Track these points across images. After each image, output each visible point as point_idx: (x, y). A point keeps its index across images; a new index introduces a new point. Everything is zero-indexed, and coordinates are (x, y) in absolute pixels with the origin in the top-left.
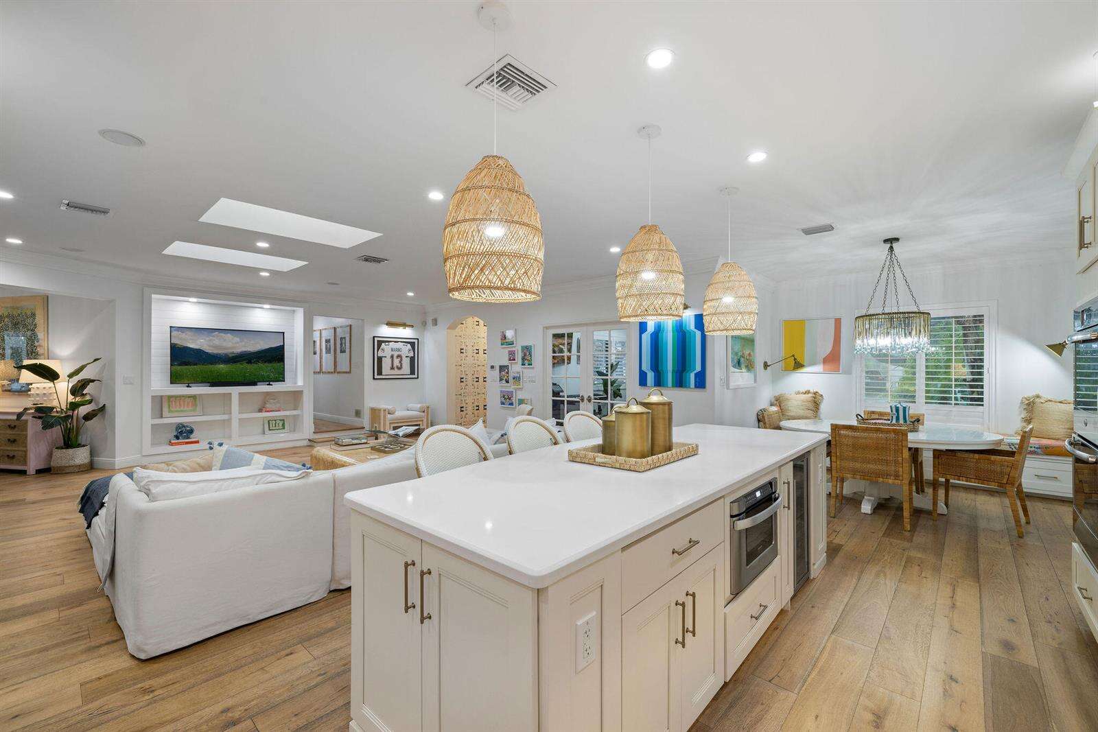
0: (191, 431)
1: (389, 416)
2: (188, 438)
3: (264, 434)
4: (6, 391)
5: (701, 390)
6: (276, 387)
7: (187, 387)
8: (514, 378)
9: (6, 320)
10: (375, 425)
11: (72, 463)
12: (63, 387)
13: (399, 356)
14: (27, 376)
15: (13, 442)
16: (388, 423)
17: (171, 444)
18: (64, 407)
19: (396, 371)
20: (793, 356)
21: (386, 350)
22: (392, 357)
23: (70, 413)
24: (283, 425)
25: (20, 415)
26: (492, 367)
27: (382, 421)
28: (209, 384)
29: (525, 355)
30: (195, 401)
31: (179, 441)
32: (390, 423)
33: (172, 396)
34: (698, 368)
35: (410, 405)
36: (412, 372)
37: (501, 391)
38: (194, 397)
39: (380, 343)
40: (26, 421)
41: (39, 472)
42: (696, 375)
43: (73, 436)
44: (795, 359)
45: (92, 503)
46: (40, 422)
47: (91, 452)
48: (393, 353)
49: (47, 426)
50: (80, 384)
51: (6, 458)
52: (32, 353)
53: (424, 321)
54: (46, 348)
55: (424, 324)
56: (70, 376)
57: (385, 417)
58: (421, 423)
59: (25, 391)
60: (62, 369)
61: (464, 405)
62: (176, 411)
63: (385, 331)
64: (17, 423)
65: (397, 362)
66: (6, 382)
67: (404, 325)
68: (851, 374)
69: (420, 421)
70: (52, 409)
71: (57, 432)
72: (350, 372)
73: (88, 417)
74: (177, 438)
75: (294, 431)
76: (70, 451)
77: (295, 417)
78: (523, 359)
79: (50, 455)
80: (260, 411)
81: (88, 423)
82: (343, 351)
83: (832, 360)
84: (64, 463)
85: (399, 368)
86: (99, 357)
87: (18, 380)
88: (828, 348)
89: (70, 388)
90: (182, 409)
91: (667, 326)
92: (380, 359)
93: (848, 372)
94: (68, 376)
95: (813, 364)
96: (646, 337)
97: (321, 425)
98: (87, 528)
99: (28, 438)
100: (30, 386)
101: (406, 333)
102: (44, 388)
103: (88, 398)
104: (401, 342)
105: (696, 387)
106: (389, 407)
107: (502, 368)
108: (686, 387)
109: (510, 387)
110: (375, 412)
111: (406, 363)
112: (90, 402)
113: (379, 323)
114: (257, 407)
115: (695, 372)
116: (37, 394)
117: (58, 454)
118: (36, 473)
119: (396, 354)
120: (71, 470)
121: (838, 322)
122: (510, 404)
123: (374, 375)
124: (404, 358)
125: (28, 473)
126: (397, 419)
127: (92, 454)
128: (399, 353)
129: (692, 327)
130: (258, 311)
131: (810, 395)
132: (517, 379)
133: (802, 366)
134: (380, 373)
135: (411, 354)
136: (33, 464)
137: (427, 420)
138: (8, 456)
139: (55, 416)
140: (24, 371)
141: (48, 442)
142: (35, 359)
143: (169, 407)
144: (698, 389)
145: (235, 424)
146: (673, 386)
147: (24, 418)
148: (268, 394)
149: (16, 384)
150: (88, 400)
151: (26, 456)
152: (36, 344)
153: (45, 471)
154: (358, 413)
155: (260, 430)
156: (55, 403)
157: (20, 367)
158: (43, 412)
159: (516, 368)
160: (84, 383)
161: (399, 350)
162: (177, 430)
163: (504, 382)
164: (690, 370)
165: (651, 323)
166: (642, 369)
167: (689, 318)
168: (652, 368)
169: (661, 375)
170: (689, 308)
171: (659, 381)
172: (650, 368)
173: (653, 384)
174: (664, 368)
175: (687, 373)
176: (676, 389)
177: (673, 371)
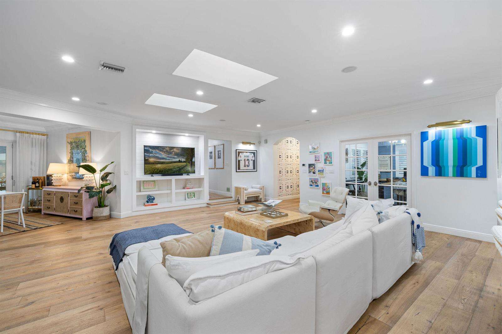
0: (154, 199)
1: (245, 191)
2: (153, 202)
3: (186, 200)
4: (73, 178)
5: (483, 179)
6: (192, 176)
7: (151, 176)
8: (319, 171)
9: (74, 144)
10: (238, 196)
11: (102, 215)
12: (98, 176)
13: (248, 160)
14: (82, 171)
15: (76, 203)
16: (245, 195)
17: (145, 205)
18: (98, 187)
19: (246, 168)
21: (242, 157)
22: (245, 160)
23: (101, 190)
24: (194, 196)
25: (79, 191)
26: (304, 165)
27: (242, 194)
28: (161, 175)
29: (327, 157)
30: (155, 183)
31: (148, 204)
32: (246, 195)
33: (145, 181)
34: (480, 163)
35: (254, 186)
36: (254, 168)
37: (310, 179)
38: (154, 181)
39: (239, 153)
40: (82, 193)
41: (87, 219)
42: (477, 169)
43: (102, 200)
45: (117, 250)
46: (88, 194)
47: (110, 209)
48: (245, 158)
49: (91, 196)
50: (105, 175)
51: (74, 211)
52: (84, 160)
53: (260, 140)
54: (90, 157)
55: (260, 143)
56: (101, 171)
57: (243, 192)
58: (260, 195)
59: (81, 178)
60: (98, 167)
61: (281, 185)
62: (146, 189)
63: (241, 147)
64: (78, 194)
65: (247, 163)
66: (74, 174)
67: (250, 143)
69: (259, 194)
70: (93, 187)
71: (95, 200)
72: (223, 168)
73: (109, 192)
74: (148, 202)
75: (199, 199)
76: (101, 209)
77: (200, 192)
78: (326, 160)
79: (92, 210)
80: (184, 188)
81: (109, 195)
82: (219, 158)
84: (99, 215)
85: (248, 166)
86: (113, 161)
87: (78, 173)
89: (101, 177)
90: (149, 187)
91: (448, 134)
92: (239, 161)
94: (100, 171)
96: (427, 145)
97: (213, 196)
98: (116, 270)
99: (83, 202)
100: (84, 176)
101: (251, 147)
102: (90, 177)
103: (108, 182)
104: (249, 152)
106: (245, 187)
107: (310, 165)
108: (467, 177)
109: (317, 176)
110: (238, 190)
111: (251, 163)
112: (110, 184)
113: (238, 143)
114: (182, 186)
115: (477, 166)
116: (87, 180)
117: (96, 210)
118: (86, 220)
119: (246, 158)
120: (102, 218)
122: (316, 186)
123: (236, 170)
124: (250, 161)
125: (83, 220)
126: (249, 193)
127: (110, 210)
128: (248, 158)
129: (473, 134)
130: (182, 137)
132: (321, 171)
134: (239, 169)
135: (254, 159)
136: (85, 215)
137: (263, 193)
138: (74, 210)
139: (94, 191)
140: (81, 168)
141: (91, 204)
142: (86, 162)
143: (144, 187)
144: (479, 178)
145: (174, 195)
146: (453, 176)
147: (81, 192)
148: (187, 180)
149: (78, 175)
150: (108, 183)
151: (82, 210)
152: (86, 155)
153: (90, 219)
154: (228, 190)
155: (183, 198)
156: (94, 185)
157: (79, 167)
158: (89, 189)
159: (320, 166)
160: (107, 174)
161: (248, 157)
162: (148, 198)
163: (312, 173)
164: (471, 165)
165: (432, 133)
166: (424, 165)
167: (469, 129)
168: (432, 164)
169: (442, 168)
170: (469, 123)
171: (440, 173)
172: (431, 164)
173: (434, 175)
174: (445, 164)
175: (468, 168)
176: (457, 178)
177: (454, 166)
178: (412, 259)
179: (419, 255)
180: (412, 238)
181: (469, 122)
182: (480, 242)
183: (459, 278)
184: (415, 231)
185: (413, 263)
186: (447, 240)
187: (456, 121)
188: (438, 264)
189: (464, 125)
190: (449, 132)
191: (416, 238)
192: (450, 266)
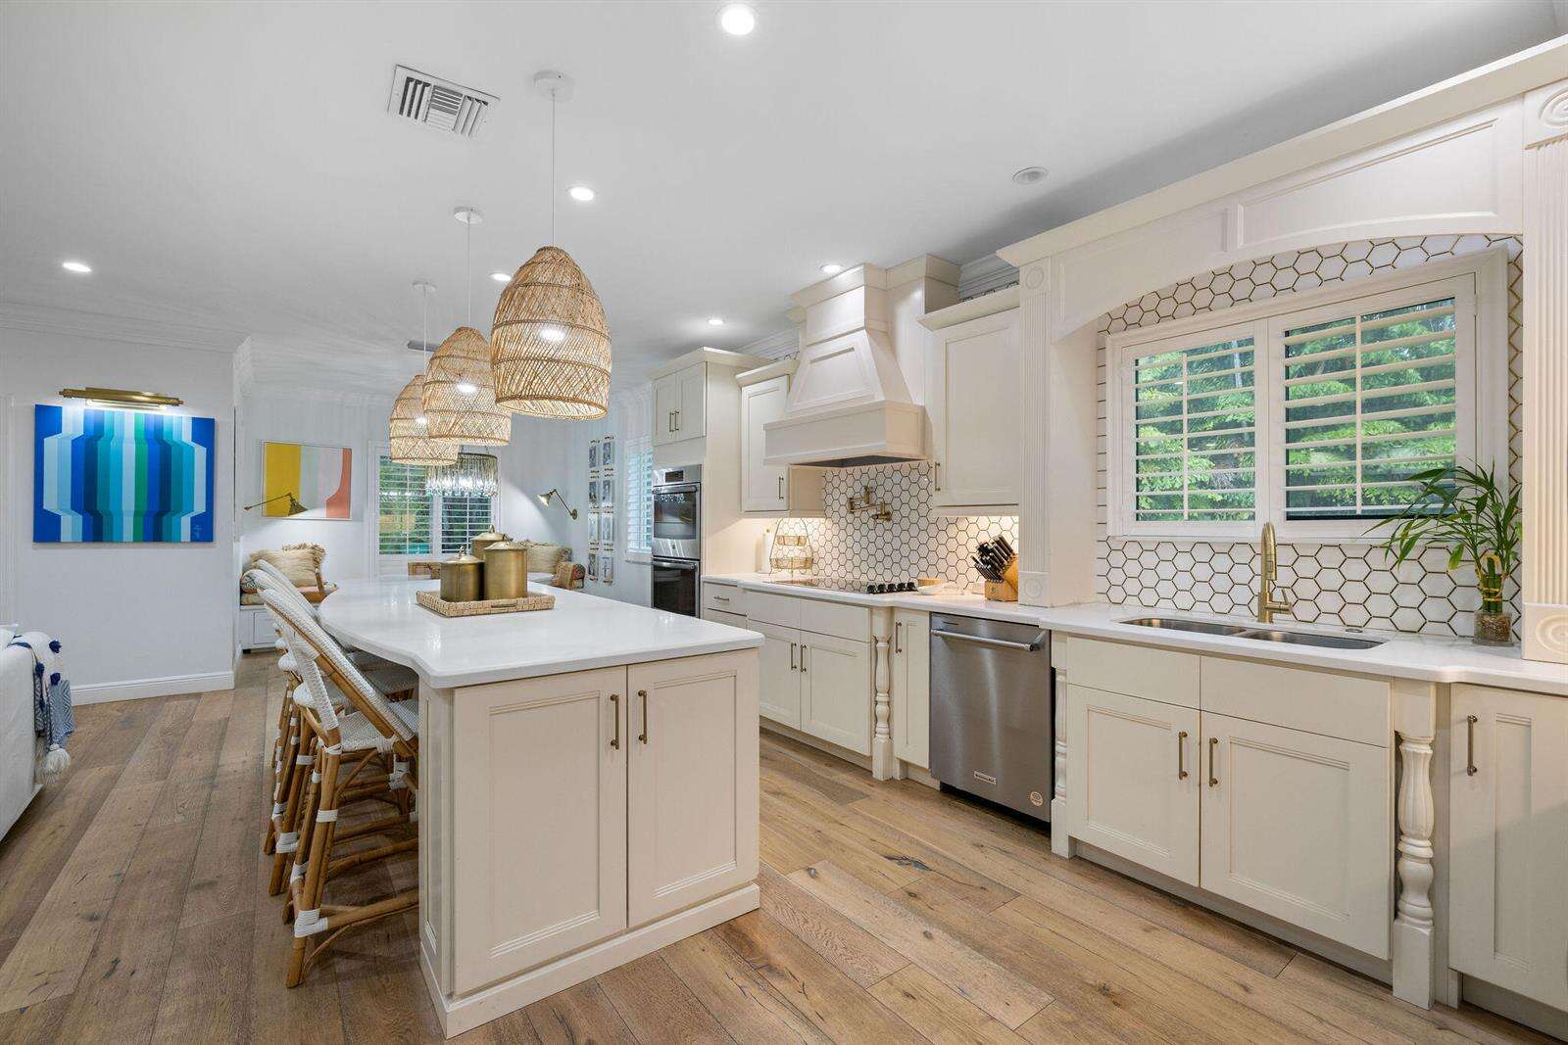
5: (207, 544)
20: (290, 494)
34: (200, 507)
42: (195, 521)
44: (292, 500)
68: (362, 521)
83: (340, 503)
88: (333, 488)
91: (122, 426)
93: (359, 518)
95: (314, 507)
96: (57, 448)
105: (194, 539)
108: (169, 540)
115: (194, 514)
121: (347, 454)
129: (186, 436)
131: (306, 550)
133: (302, 509)
144: (196, 544)
146: (136, 540)
164: (180, 511)
165: (75, 413)
166: (45, 507)
167: (177, 420)
168: (74, 507)
169: (105, 521)
170: (177, 405)
171: (97, 531)
172: (69, 506)
173: (80, 537)
174: (112, 508)
175: (173, 518)
176: (145, 544)
177: (136, 514)
178: (35, 777)
179: (58, 756)
180: (36, 715)
181: (177, 403)
182: (198, 695)
183: (164, 774)
184: (45, 694)
185: (38, 787)
186: (119, 714)
187: (138, 394)
188: (107, 770)
189: (163, 407)
190: (126, 421)
191: (49, 712)
192: (142, 759)
